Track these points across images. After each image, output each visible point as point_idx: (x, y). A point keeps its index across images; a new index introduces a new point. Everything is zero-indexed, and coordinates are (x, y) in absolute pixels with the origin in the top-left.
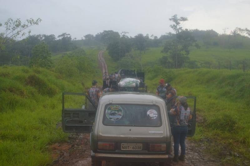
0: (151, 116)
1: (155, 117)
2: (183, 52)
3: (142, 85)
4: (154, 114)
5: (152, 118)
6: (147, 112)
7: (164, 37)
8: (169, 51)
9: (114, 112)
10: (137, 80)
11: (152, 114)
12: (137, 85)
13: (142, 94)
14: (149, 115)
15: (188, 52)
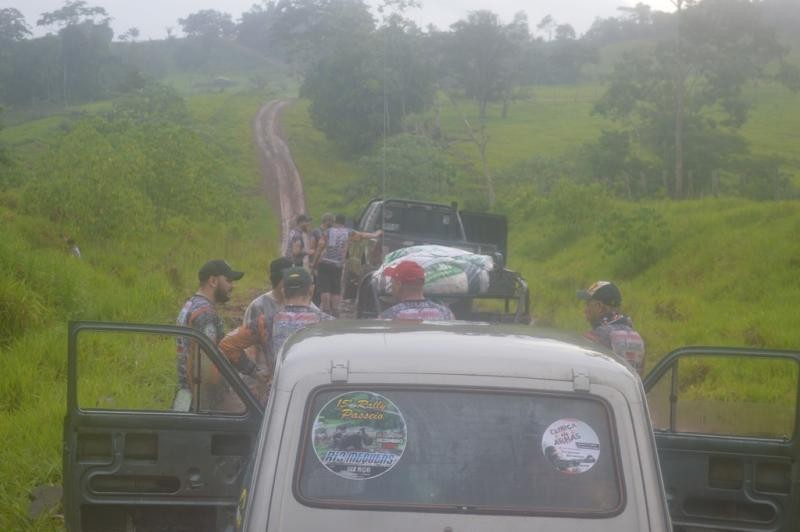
0: (564, 457)
1: (589, 459)
2: (715, 113)
3: (503, 284)
4: (580, 445)
5: (571, 469)
6: (542, 434)
7: (609, 32)
8: (639, 103)
9: (356, 430)
10: (475, 257)
11: (572, 445)
12: (474, 282)
13: (518, 334)
14: (550, 449)
15: (739, 113)
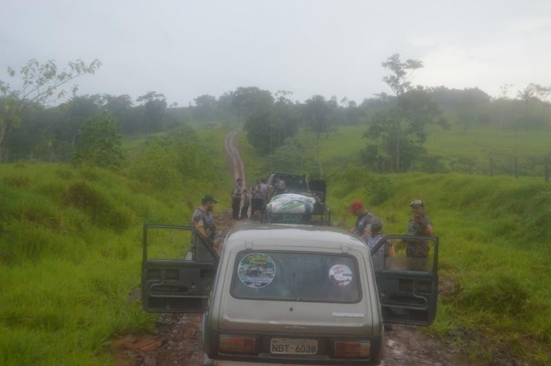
0: (338, 279)
1: (348, 280)
2: (413, 138)
3: (320, 209)
4: (343, 275)
5: (340, 284)
6: (329, 270)
7: (370, 104)
8: (382, 133)
9: (255, 269)
10: (308, 198)
11: (341, 274)
12: (308, 208)
13: (321, 230)
14: (333, 276)
15: (423, 137)
